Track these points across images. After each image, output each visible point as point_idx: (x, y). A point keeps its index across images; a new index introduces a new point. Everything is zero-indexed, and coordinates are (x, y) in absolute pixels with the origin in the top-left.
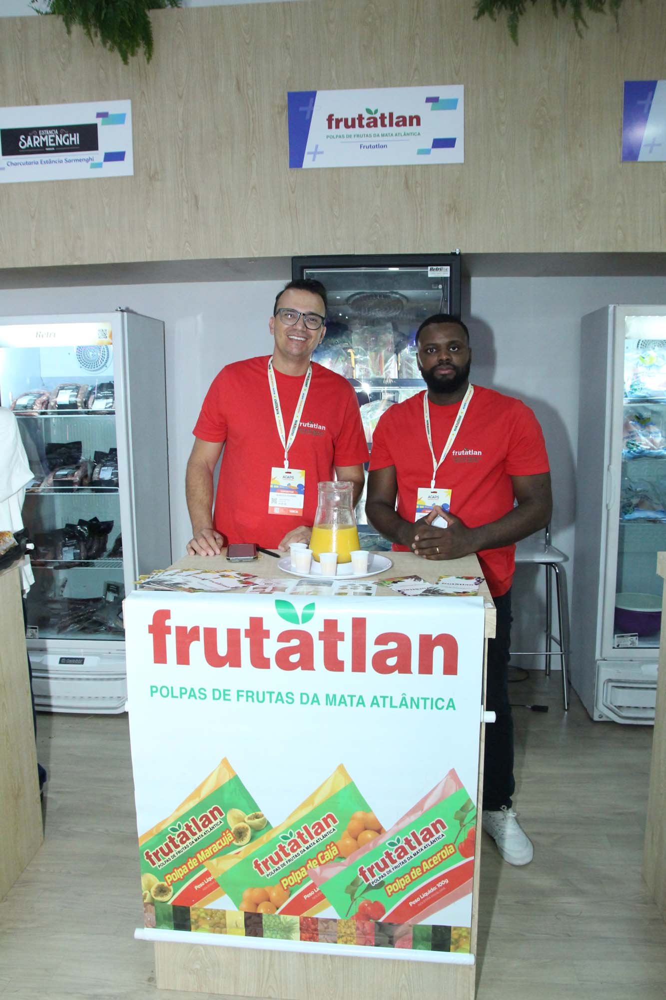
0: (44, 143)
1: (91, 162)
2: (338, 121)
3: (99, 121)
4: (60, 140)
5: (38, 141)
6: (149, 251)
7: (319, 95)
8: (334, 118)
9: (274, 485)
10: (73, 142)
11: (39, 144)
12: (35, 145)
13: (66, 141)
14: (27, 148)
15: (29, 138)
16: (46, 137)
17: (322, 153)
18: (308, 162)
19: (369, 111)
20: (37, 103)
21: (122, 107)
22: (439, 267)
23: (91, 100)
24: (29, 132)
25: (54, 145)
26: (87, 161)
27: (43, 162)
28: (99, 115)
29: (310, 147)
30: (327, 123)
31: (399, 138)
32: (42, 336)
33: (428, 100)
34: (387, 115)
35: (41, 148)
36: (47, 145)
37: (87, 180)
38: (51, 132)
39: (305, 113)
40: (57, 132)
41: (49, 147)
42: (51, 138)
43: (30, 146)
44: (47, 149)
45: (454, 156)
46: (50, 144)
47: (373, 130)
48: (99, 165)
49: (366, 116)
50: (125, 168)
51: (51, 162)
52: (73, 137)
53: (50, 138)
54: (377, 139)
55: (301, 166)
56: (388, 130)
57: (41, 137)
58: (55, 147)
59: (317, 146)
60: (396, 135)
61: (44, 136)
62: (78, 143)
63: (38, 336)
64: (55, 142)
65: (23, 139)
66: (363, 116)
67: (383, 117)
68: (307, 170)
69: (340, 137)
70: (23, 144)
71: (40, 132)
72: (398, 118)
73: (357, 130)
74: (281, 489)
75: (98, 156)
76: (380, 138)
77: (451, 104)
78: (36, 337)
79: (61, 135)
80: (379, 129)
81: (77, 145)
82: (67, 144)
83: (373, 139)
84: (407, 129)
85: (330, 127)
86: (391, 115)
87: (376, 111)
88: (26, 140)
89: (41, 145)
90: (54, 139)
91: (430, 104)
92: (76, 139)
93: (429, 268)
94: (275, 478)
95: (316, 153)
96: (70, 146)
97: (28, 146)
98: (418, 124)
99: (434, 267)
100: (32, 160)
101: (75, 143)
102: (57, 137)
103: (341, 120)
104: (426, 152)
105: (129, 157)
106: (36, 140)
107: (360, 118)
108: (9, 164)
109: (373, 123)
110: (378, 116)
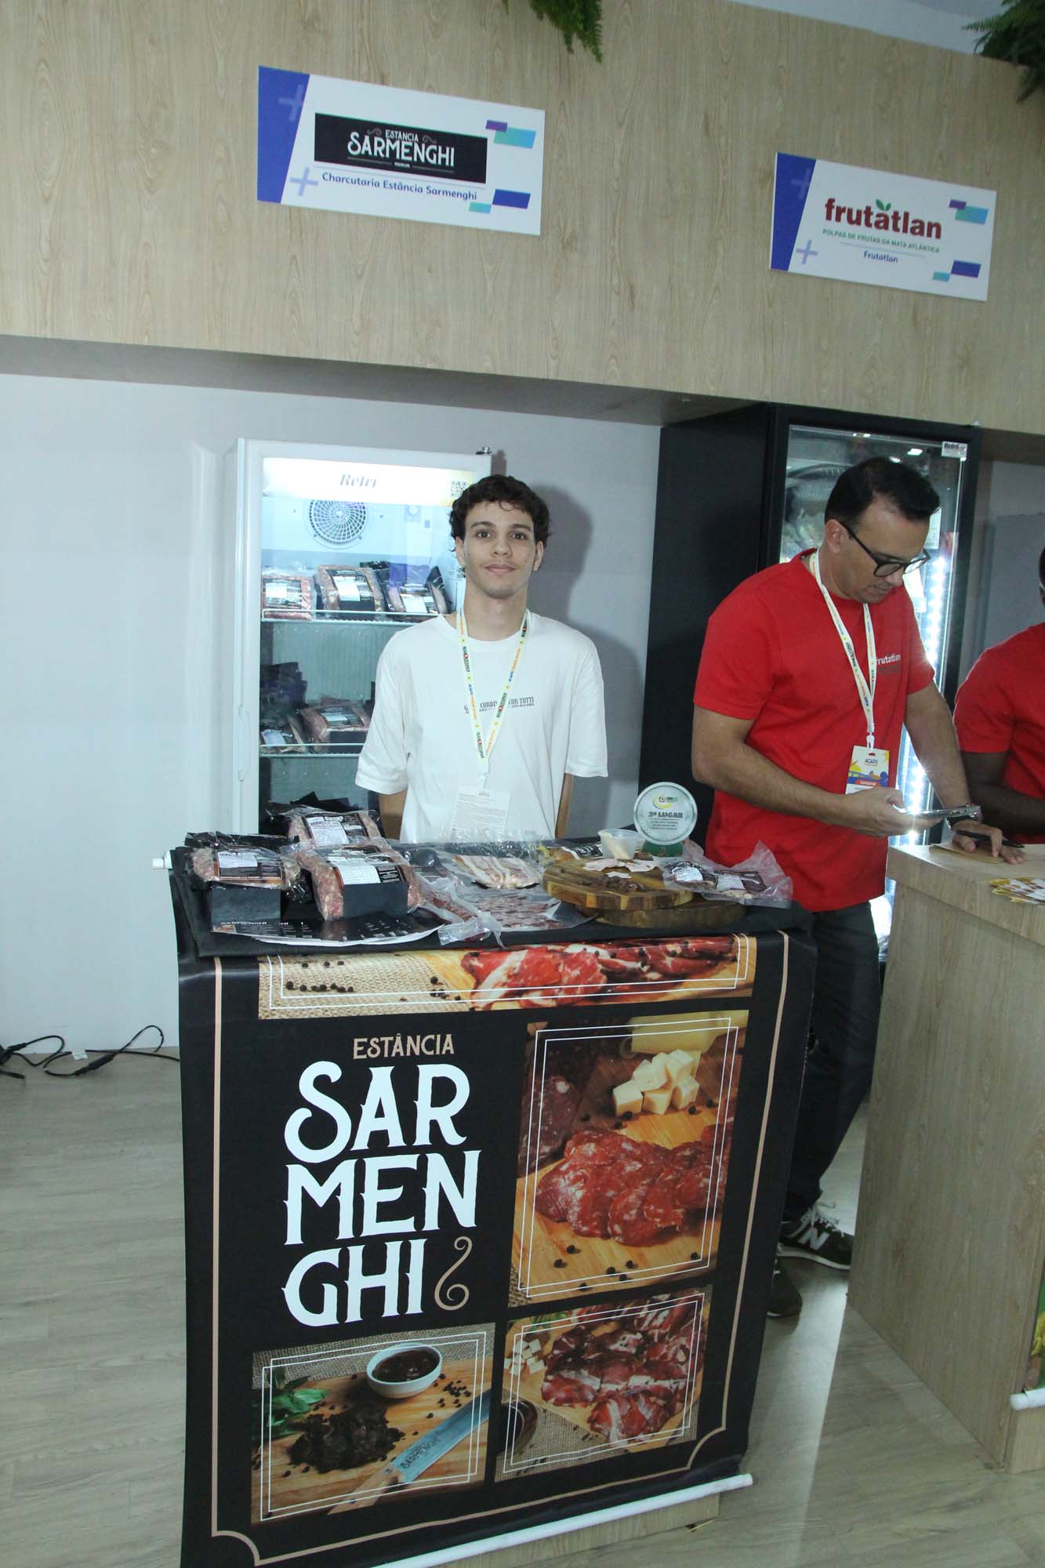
0: (393, 153)
1: (470, 201)
2: (840, 211)
3: (490, 135)
4: (421, 153)
5: (381, 147)
6: (553, 363)
7: (819, 165)
8: (835, 204)
9: (853, 773)
10: (444, 160)
11: (384, 152)
12: (376, 154)
13: (432, 157)
14: (360, 156)
15: (367, 139)
16: (398, 143)
17: (815, 253)
18: (796, 265)
19: (879, 204)
20: (383, 81)
21: (528, 118)
22: (955, 444)
23: (475, 95)
24: (367, 128)
25: (410, 159)
26: (466, 197)
27: (387, 186)
28: (491, 125)
29: (800, 242)
30: (824, 210)
31: (912, 251)
32: (352, 484)
33: (954, 204)
34: (901, 215)
35: (385, 159)
36: (398, 157)
37: (460, 229)
38: (406, 136)
39: (799, 188)
40: (416, 138)
41: (401, 161)
42: (406, 147)
43: (367, 152)
44: (397, 164)
45: (975, 289)
46: (403, 157)
47: (881, 234)
48: (484, 209)
49: (875, 210)
50: (526, 222)
51: (402, 187)
52: (444, 152)
53: (403, 146)
54: (886, 247)
55: (787, 269)
56: (900, 237)
57: (389, 142)
58: (411, 163)
59: (810, 243)
60: (910, 246)
61: (393, 141)
62: (452, 164)
63: (345, 482)
64: (411, 154)
65: (355, 137)
66: (872, 210)
67: (896, 216)
68: (794, 275)
69: (840, 234)
70: (354, 147)
71: (387, 131)
72: (914, 222)
73: (862, 229)
74: (862, 778)
75: (484, 192)
76: (889, 247)
77: (978, 216)
78: (342, 483)
79: (423, 146)
80: (889, 234)
81: (449, 168)
82: (434, 162)
83: (881, 245)
84: (923, 240)
85: (829, 217)
86: (906, 215)
87: (889, 207)
88: (361, 141)
89: (388, 155)
90: (412, 149)
91: (954, 211)
92: (448, 156)
93: (944, 443)
94: (856, 762)
95: (807, 252)
96: (437, 166)
97: (363, 152)
98: (938, 236)
99: (950, 443)
100: (367, 178)
101: (447, 163)
102: (416, 147)
103: (844, 209)
104: (943, 277)
105: (535, 203)
106: (380, 144)
107: (868, 212)
108: (327, 177)
109: (883, 223)
110: (890, 213)
